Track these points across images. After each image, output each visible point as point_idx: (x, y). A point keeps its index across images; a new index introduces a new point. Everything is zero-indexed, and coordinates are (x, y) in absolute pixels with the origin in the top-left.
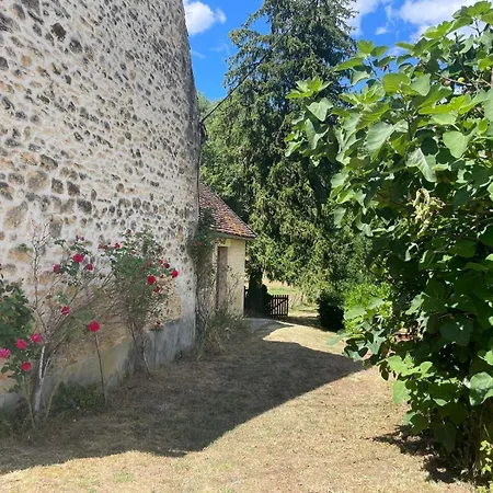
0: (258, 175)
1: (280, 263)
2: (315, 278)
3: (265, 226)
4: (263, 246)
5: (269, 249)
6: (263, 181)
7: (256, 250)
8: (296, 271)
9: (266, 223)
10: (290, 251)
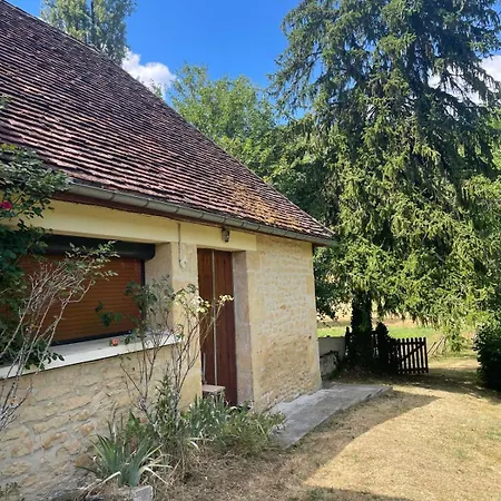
0: (344, 147)
1: (393, 284)
2: (462, 306)
3: (364, 224)
4: (363, 259)
5: (372, 263)
6: (354, 156)
7: (350, 266)
8: (424, 296)
9: (365, 221)
10: (411, 263)
